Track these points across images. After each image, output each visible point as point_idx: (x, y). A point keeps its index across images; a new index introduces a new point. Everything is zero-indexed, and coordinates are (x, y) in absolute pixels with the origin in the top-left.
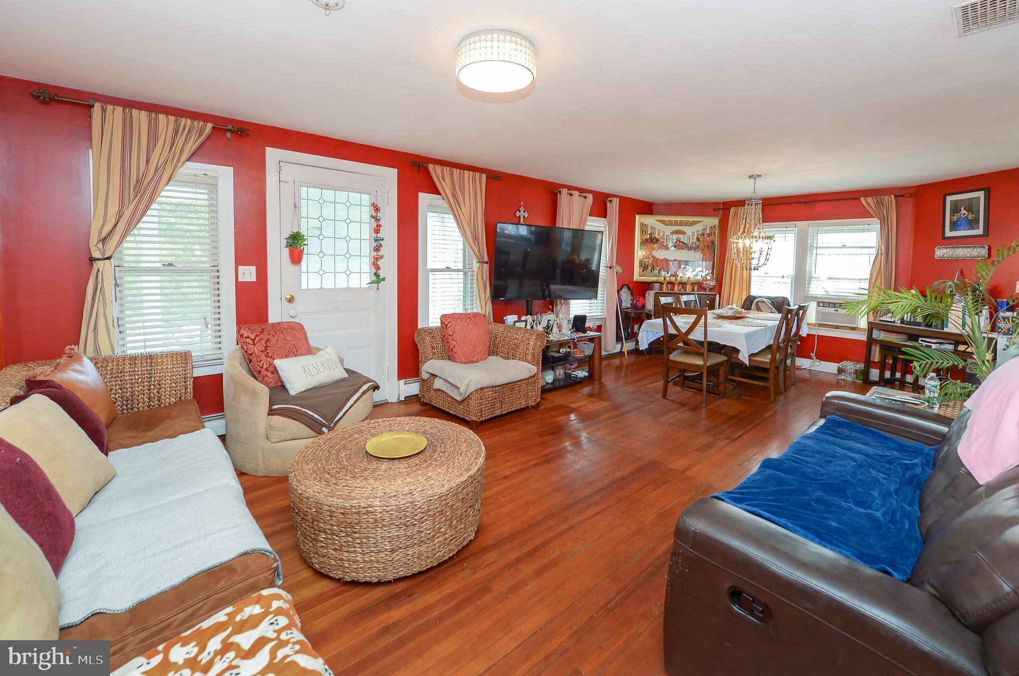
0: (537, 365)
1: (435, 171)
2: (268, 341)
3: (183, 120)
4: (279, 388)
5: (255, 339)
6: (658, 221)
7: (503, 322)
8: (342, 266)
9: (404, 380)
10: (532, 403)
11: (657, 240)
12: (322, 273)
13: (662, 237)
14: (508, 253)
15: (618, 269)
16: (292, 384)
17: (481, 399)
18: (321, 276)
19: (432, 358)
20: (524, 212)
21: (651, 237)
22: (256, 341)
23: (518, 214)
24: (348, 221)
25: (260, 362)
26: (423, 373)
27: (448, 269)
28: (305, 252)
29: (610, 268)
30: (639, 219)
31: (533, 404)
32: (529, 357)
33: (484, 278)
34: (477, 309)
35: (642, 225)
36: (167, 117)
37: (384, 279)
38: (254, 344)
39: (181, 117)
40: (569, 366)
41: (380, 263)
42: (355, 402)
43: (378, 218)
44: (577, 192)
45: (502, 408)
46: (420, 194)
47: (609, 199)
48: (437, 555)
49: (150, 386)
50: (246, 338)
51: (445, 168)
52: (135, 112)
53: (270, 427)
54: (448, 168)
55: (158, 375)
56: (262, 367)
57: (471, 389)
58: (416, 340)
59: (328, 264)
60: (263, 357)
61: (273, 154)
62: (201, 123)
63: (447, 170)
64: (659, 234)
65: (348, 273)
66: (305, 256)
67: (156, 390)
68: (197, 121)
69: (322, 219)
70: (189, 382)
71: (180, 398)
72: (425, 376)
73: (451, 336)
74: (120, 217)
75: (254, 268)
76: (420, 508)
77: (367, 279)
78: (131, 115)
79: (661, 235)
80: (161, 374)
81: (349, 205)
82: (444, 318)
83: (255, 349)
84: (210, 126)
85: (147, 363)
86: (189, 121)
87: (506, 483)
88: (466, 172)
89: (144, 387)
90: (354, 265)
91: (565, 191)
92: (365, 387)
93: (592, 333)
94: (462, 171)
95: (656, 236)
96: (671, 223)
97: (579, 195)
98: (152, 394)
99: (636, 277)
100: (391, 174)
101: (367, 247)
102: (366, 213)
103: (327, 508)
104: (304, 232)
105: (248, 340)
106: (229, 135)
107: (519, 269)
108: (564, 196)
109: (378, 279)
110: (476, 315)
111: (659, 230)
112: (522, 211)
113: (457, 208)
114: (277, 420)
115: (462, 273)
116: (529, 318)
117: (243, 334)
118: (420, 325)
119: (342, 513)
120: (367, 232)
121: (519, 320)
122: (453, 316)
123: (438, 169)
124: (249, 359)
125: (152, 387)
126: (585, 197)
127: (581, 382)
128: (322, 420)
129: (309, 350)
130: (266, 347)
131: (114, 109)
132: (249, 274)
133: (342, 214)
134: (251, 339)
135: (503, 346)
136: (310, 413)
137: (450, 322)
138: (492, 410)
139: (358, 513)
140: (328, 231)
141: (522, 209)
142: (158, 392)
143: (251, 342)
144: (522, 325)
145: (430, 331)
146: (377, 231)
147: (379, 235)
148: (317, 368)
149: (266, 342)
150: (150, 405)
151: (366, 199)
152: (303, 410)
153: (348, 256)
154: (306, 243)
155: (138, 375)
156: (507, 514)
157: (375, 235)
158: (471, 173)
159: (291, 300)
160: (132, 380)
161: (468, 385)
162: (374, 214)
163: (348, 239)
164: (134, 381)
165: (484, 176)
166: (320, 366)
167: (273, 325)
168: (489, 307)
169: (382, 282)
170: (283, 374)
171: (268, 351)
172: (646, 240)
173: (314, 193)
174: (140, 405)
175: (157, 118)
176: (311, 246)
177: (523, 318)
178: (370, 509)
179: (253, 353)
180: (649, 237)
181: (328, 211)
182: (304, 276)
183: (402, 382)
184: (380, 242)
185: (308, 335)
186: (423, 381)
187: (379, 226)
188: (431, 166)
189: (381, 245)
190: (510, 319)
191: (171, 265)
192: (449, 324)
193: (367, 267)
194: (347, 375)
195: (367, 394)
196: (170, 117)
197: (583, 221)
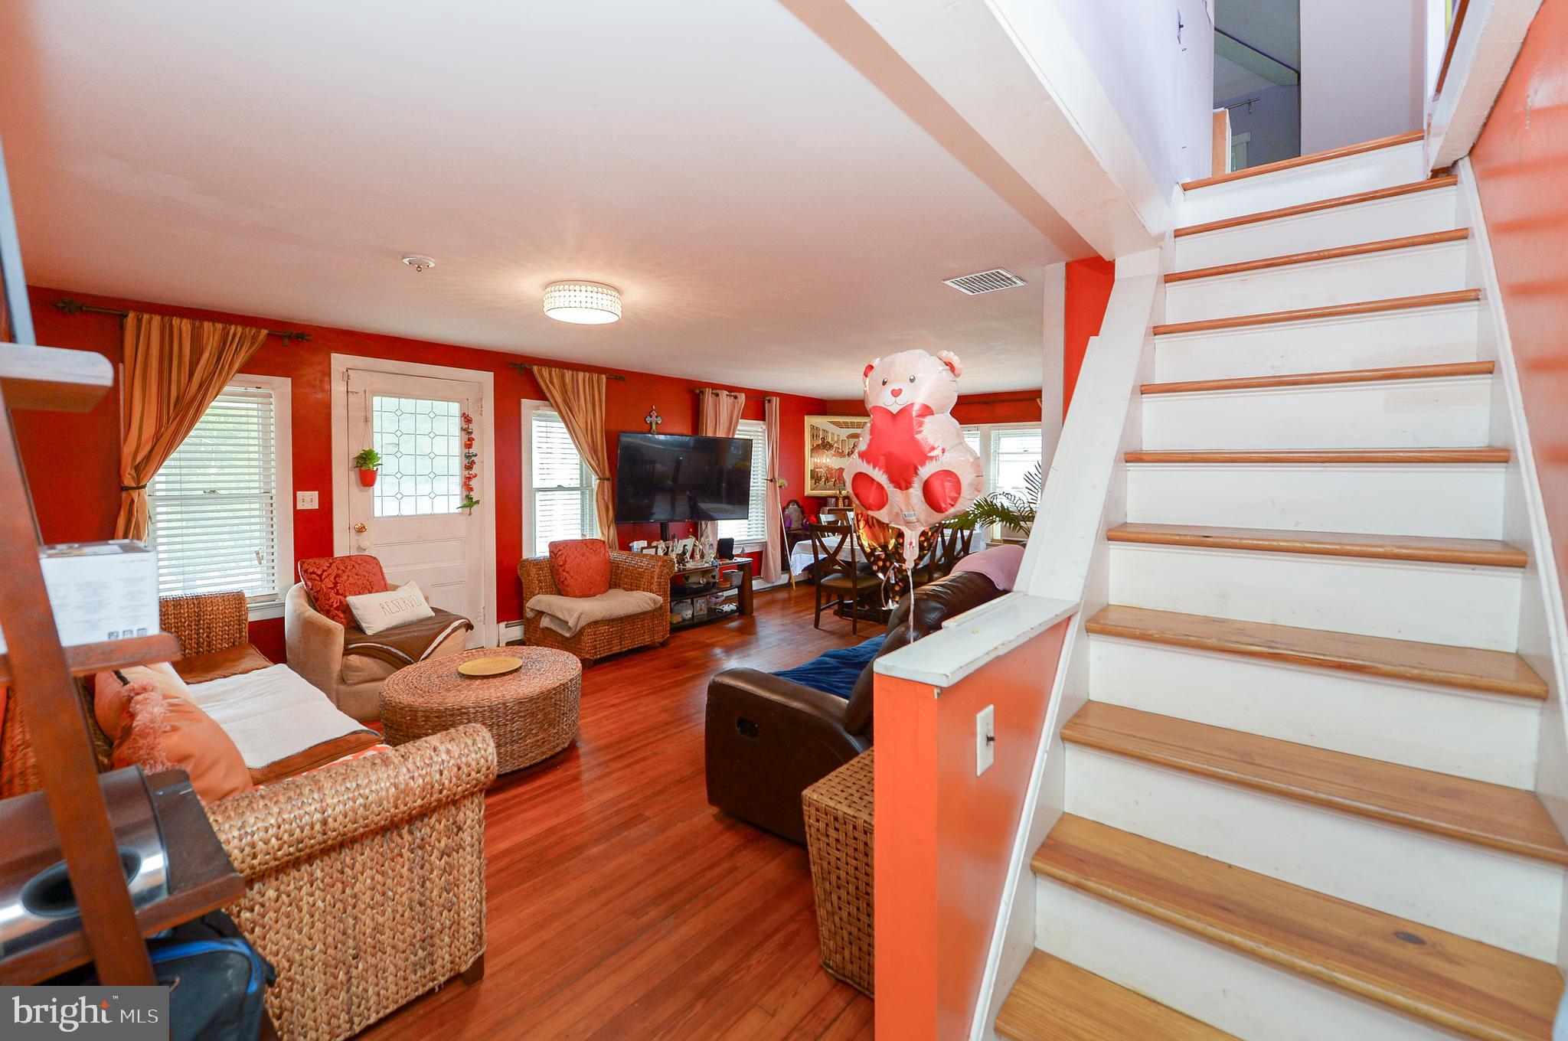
0: (664, 595)
1: (542, 375)
2: (337, 576)
3: (233, 328)
4: (354, 626)
5: (322, 574)
6: (831, 422)
7: (630, 549)
8: (424, 488)
9: (506, 623)
10: (658, 639)
11: (831, 446)
12: (400, 496)
13: (836, 442)
14: (653, 462)
15: (781, 481)
16: (369, 623)
17: (595, 634)
18: (399, 500)
19: (539, 593)
20: (657, 417)
21: (823, 442)
22: (323, 577)
23: (648, 420)
24: (433, 435)
25: (329, 600)
26: (528, 610)
27: (560, 488)
28: (379, 472)
29: (771, 481)
30: (810, 421)
31: (661, 640)
32: (654, 587)
33: (606, 498)
34: (597, 535)
35: (813, 427)
36: (214, 325)
37: (477, 502)
38: (321, 581)
39: (230, 325)
40: (714, 599)
41: (472, 483)
42: (445, 638)
43: (470, 431)
44: (724, 391)
45: (621, 645)
46: (524, 401)
47: (768, 398)
48: (530, 755)
49: (198, 630)
50: (311, 573)
51: (553, 369)
52: (176, 321)
53: (346, 668)
54: (558, 370)
55: (208, 617)
56: (332, 606)
57: (583, 623)
58: (519, 573)
59: (407, 487)
60: (332, 594)
61: (340, 362)
62: (254, 330)
63: (555, 372)
64: (832, 440)
65: (433, 496)
66: (378, 478)
67: (205, 635)
68: (249, 328)
69: (399, 433)
70: (244, 625)
71: (234, 643)
72: (529, 614)
73: (561, 566)
74: (157, 440)
75: (316, 493)
76: (510, 709)
77: (455, 503)
78: (171, 324)
79: (836, 439)
80: (212, 616)
81: (433, 417)
82: (554, 546)
83: (323, 586)
84: (264, 332)
85: (194, 604)
86: (240, 329)
87: (612, 710)
88: (581, 375)
89: (192, 631)
90: (440, 486)
91: (708, 391)
92: (456, 624)
93: (739, 560)
94: (575, 372)
95: (830, 440)
96: (846, 425)
97: (727, 395)
98: (201, 640)
99: (808, 491)
100: (487, 378)
101: (456, 466)
102: (455, 425)
103: (421, 714)
104: (377, 449)
105: (313, 576)
106: (286, 341)
107: (670, 482)
108: (708, 399)
109: (469, 502)
110: (593, 541)
111: (833, 434)
112: (654, 417)
113: (568, 416)
114: (354, 659)
115: (579, 492)
116: (662, 545)
117: (307, 570)
118: (525, 555)
119: (436, 717)
120: (456, 446)
121: (649, 546)
122: (566, 544)
123: (545, 372)
124: (315, 599)
125: (201, 631)
126: (736, 397)
127: (728, 616)
128: (407, 657)
129: (385, 588)
130: (336, 584)
131: (151, 319)
132: (310, 500)
133: (424, 427)
134: (318, 575)
135: (626, 576)
136: (393, 650)
137: (560, 550)
138: (608, 647)
139: (452, 715)
140: (407, 447)
141: (654, 414)
142: (208, 637)
143: (317, 578)
144: (652, 551)
145: (537, 563)
146: (469, 446)
147: (471, 451)
148: (397, 604)
149: (335, 578)
150: (199, 651)
151: (455, 408)
152: (385, 647)
153: (433, 476)
154: (380, 462)
155: (185, 618)
156: (608, 732)
157: (467, 451)
158: (587, 374)
159: (361, 530)
160: (177, 623)
161: (579, 619)
162: (465, 426)
163: (432, 455)
164: (179, 624)
165: (604, 377)
166: (401, 603)
167: (342, 559)
168: (613, 531)
169: (475, 506)
170: (358, 613)
171: (338, 588)
172: (818, 446)
173: (390, 402)
174: (187, 651)
175: (202, 325)
176: (386, 467)
177: (654, 544)
178: (463, 710)
179: (320, 591)
180: (821, 442)
181: (407, 425)
182: (377, 502)
183: (503, 625)
184: (473, 458)
185: (385, 570)
186: (528, 619)
187: (471, 440)
188: (535, 368)
189: (473, 462)
190: (638, 545)
191: (214, 491)
192: (560, 553)
193: (456, 487)
194: (434, 614)
195: (458, 632)
196: (216, 324)
197: (732, 426)
